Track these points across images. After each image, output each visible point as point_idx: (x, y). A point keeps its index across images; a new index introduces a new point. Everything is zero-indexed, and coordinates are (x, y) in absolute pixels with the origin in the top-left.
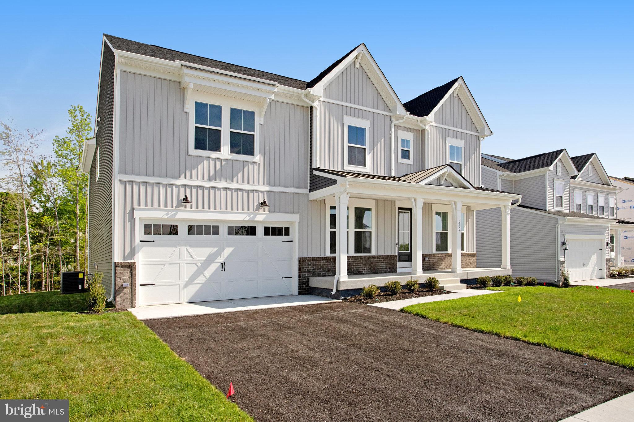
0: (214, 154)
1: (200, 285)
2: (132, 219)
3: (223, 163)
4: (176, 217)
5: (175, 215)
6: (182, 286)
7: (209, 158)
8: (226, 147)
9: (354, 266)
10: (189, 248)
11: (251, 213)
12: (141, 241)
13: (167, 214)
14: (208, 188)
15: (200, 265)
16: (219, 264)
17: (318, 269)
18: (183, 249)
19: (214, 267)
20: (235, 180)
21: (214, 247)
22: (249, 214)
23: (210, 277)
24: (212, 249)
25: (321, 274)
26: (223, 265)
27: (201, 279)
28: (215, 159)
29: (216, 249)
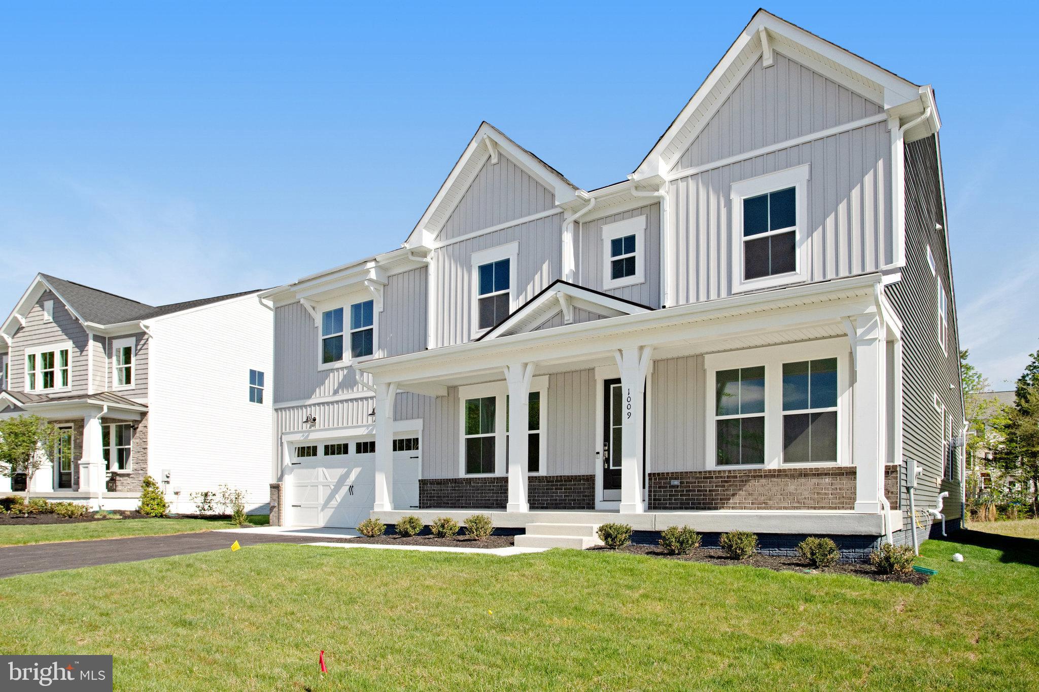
0: (337, 364)
1: (333, 510)
2: (282, 443)
3: (345, 372)
4: (309, 438)
5: (308, 436)
6: (320, 509)
7: (332, 370)
8: (347, 354)
9: (501, 493)
10: (324, 469)
11: (370, 425)
12: (292, 464)
13: (303, 436)
14: (332, 403)
15: (333, 487)
16: (348, 487)
17: (444, 497)
18: (320, 470)
19: (345, 489)
20: (355, 389)
21: (345, 468)
22: (368, 426)
23: (341, 500)
24: (342, 469)
25: (448, 503)
26: (351, 487)
27: (334, 503)
28: (337, 369)
29: (346, 470)
